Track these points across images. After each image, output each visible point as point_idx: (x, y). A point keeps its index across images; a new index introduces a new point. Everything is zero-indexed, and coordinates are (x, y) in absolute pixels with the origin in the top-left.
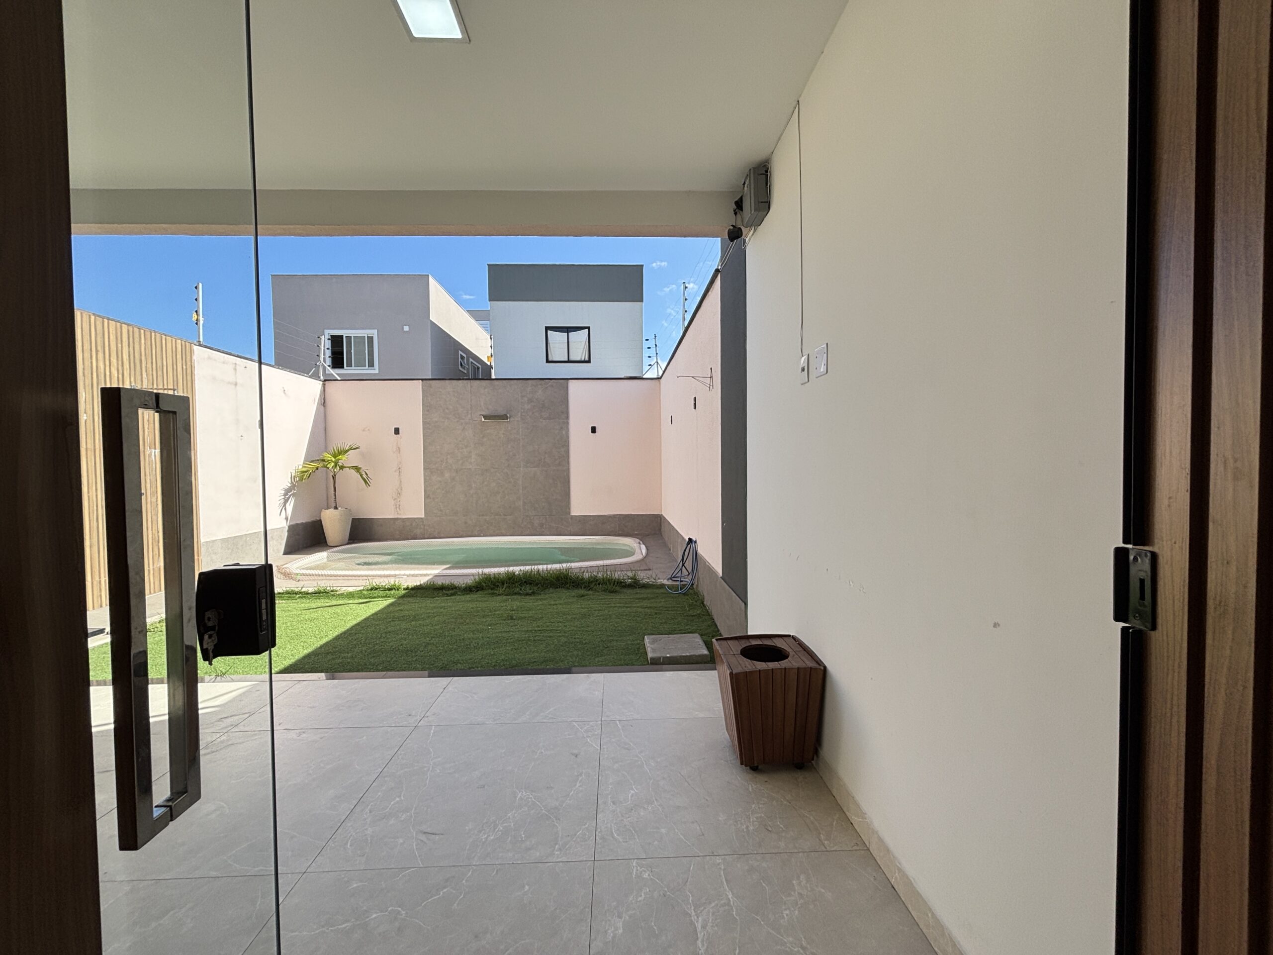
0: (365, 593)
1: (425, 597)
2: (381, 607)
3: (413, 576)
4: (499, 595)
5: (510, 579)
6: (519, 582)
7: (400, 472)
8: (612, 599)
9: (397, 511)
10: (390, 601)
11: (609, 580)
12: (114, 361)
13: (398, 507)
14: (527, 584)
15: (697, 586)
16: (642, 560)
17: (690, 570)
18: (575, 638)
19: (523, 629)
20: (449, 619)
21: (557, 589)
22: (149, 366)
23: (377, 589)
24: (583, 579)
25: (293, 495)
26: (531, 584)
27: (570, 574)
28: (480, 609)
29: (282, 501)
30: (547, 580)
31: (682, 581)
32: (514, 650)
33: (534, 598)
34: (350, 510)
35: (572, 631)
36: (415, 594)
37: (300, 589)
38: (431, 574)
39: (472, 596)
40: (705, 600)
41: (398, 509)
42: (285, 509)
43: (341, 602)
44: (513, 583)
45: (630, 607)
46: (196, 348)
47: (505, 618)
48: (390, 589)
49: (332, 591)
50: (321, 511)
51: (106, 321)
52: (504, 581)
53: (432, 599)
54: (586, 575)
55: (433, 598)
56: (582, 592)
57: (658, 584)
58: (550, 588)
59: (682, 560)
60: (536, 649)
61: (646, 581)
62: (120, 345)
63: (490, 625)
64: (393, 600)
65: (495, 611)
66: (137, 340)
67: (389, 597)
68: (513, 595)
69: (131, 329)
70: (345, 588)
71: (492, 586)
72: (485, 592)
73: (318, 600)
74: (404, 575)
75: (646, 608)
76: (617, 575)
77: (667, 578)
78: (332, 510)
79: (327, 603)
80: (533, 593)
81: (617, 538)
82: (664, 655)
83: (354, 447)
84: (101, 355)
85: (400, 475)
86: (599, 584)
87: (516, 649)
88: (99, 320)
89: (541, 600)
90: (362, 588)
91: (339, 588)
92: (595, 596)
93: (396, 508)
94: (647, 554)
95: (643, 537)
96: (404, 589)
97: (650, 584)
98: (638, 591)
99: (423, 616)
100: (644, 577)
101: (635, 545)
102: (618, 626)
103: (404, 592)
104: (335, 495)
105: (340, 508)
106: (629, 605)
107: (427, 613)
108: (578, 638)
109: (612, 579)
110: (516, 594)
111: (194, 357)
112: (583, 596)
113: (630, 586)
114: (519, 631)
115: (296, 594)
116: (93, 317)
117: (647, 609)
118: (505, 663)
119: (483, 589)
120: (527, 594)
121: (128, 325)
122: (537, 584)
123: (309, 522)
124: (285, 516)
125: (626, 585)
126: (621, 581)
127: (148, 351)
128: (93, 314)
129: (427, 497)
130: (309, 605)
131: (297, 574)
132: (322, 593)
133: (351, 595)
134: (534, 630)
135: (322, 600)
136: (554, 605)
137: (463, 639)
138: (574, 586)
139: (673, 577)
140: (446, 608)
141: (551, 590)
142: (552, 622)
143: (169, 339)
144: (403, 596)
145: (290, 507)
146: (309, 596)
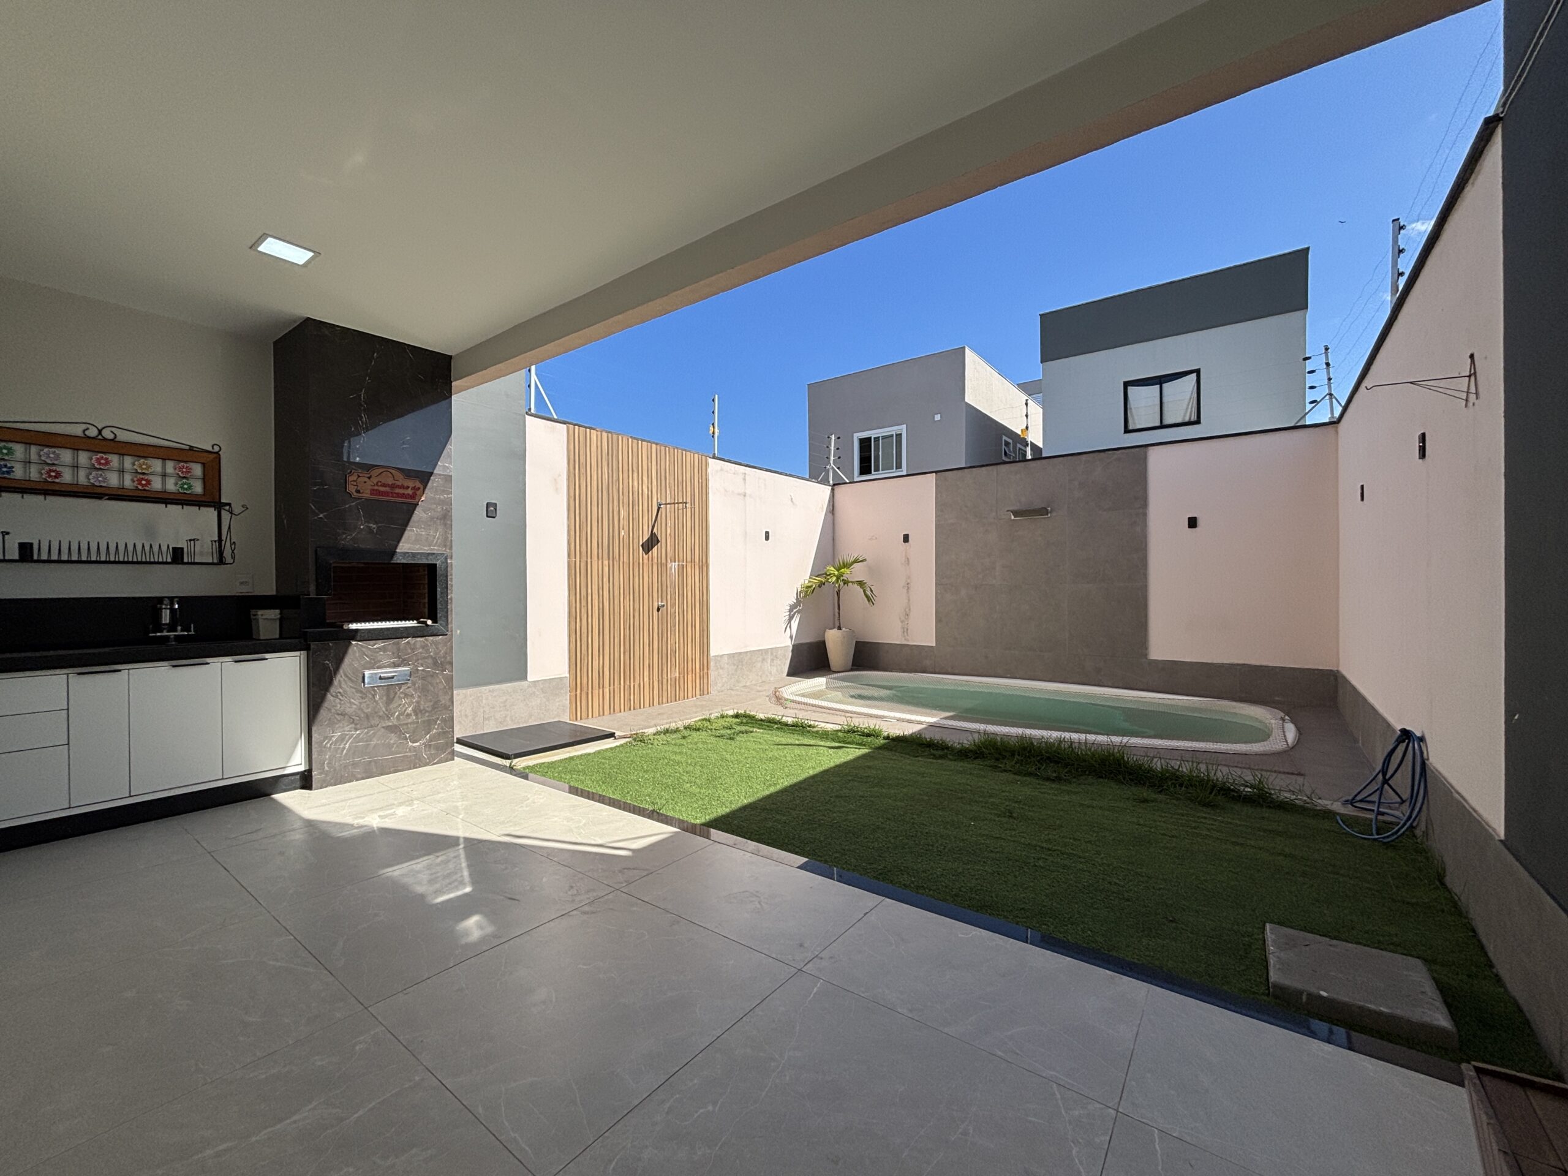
0: (840, 734)
1: (905, 754)
2: (850, 757)
3: (903, 720)
4: (1005, 771)
5: (1024, 749)
6: (1038, 756)
7: (908, 588)
8: (1205, 818)
9: (904, 636)
10: (865, 751)
11: (1201, 781)
12: (645, 479)
13: (905, 631)
14: (1051, 762)
15: (1426, 834)
16: (1285, 752)
17: (1406, 795)
18: (1110, 883)
19: (1023, 840)
20: (921, 794)
21: (1101, 780)
22: (672, 482)
23: (855, 732)
24: (1150, 770)
25: (798, 612)
26: (1057, 762)
27: (1126, 759)
28: (969, 788)
29: (787, 617)
30: (1085, 761)
31: (1380, 813)
32: (996, 874)
33: (1058, 786)
34: (853, 631)
35: (1109, 866)
36: (895, 746)
37: (780, 717)
38: (925, 722)
39: (966, 765)
40: (1448, 873)
41: (905, 634)
42: (790, 627)
43: (812, 742)
44: (1029, 757)
45: (1242, 844)
46: (711, 461)
47: (999, 813)
48: (869, 735)
49: (809, 726)
50: (825, 631)
51: (640, 442)
52: (1014, 751)
53: (914, 759)
54: (1157, 765)
55: (917, 757)
56: (1145, 793)
57: (1318, 808)
58: (1088, 775)
59: (1384, 771)
60: (1032, 884)
61: (1286, 796)
62: (650, 464)
63: (974, 819)
64: (867, 751)
65: (990, 796)
66: (663, 457)
67: (864, 745)
68: (1025, 775)
69: (658, 448)
70: (823, 725)
71: (997, 756)
72: (986, 763)
73: (792, 735)
74: (894, 718)
75: (1280, 854)
76: (1221, 774)
77: (1344, 799)
78: (836, 630)
79: (798, 740)
80: (1058, 779)
81: (1234, 704)
82: (1313, 990)
83: (861, 559)
84: (635, 475)
85: (908, 592)
86: (1181, 785)
87: (999, 874)
88: (635, 441)
89: (1069, 792)
90: (838, 727)
91: (817, 723)
92: (1170, 806)
93: (904, 632)
94: (1299, 742)
95: (1290, 710)
96: (885, 738)
97: (1295, 805)
98: (1266, 813)
99: (890, 782)
100: (1281, 786)
101: (1273, 721)
102: (1206, 881)
103: (883, 742)
104: (839, 614)
105: (844, 629)
106: (1241, 840)
107: (897, 779)
108: (1116, 884)
109: (1209, 780)
110: (1030, 774)
111: (709, 470)
112: (1145, 801)
113: (1248, 800)
114: (1014, 841)
115: (775, 723)
116: (630, 440)
117: (1281, 858)
118: (973, 895)
119: (984, 757)
120: (1048, 779)
121: (657, 444)
122: (1066, 766)
123: (814, 643)
124: (789, 635)
125: (1240, 796)
126: (1229, 788)
127: (672, 468)
128: (631, 437)
129: (939, 620)
130: (780, 739)
131: (787, 700)
132: (799, 727)
133: (825, 735)
134: (1039, 846)
135: (796, 736)
136: (1088, 807)
137: (927, 833)
138: (1132, 780)
139: (1362, 801)
140: (925, 775)
141: (1090, 779)
142: (1075, 839)
143: (688, 453)
144: (880, 748)
145: (795, 624)
146: (786, 728)
